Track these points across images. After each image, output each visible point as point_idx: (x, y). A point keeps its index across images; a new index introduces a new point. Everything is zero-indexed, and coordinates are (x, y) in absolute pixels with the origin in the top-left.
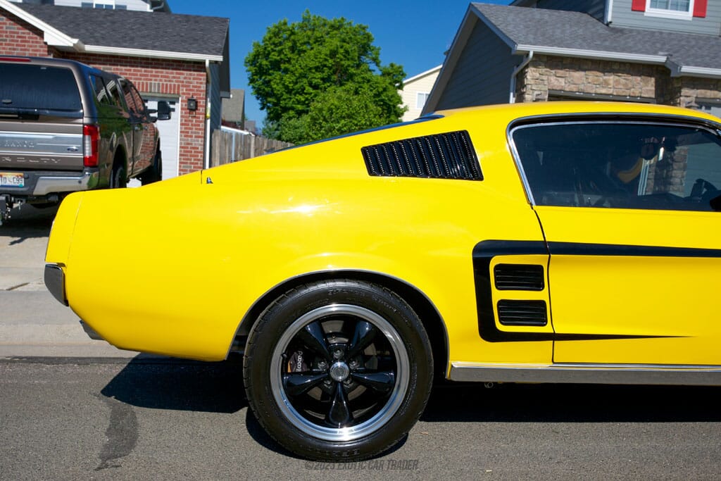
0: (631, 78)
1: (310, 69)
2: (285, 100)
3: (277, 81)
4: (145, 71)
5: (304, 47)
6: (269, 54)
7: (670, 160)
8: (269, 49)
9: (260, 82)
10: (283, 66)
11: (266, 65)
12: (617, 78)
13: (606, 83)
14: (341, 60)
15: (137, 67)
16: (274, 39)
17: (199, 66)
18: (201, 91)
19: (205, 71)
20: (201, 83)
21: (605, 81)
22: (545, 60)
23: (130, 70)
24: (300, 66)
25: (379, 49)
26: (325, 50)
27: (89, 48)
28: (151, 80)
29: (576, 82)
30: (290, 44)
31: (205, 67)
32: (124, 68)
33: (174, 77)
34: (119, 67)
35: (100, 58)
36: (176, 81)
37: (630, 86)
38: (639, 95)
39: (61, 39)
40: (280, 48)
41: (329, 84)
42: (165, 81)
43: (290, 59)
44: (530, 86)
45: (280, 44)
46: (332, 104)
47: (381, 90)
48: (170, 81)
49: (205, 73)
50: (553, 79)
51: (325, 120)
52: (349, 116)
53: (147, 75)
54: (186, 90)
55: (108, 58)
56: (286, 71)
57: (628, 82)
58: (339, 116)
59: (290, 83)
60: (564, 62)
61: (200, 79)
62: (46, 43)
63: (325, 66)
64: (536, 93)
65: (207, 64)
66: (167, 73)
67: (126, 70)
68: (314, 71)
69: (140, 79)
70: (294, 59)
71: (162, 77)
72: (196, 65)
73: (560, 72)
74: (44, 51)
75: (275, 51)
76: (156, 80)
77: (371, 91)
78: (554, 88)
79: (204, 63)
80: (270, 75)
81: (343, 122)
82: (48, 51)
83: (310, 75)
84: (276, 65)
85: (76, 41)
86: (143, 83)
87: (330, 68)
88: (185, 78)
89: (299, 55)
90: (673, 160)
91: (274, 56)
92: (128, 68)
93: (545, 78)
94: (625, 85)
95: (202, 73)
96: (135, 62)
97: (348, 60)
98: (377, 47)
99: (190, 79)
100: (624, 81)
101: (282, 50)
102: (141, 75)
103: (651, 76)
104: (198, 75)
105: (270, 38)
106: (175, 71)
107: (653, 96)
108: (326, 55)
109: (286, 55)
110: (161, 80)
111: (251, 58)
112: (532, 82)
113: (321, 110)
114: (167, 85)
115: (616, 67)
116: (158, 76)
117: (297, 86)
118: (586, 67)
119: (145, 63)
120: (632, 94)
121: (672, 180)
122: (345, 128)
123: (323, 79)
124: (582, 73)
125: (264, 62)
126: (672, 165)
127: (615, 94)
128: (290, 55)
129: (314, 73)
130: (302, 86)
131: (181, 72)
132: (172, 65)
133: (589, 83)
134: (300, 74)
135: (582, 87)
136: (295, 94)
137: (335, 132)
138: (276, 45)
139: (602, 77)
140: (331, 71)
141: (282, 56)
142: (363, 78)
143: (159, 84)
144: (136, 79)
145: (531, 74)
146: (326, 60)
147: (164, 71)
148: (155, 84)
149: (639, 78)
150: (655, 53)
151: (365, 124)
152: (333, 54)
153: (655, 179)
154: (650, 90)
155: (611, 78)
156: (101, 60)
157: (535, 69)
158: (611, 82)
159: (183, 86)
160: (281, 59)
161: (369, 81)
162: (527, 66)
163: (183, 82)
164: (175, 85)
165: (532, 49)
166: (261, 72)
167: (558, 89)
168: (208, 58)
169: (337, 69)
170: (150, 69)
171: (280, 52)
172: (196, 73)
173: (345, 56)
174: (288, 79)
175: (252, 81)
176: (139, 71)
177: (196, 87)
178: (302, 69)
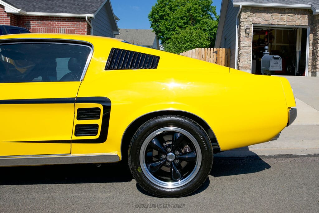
0: (296, 16)
1: (178, 18)
2: (166, 34)
3: (162, 25)
4: (58, 23)
5: (176, 8)
6: (158, 12)
7: (316, 56)
8: (158, 9)
9: (155, 26)
10: (164, 17)
11: (157, 18)
12: (288, 16)
13: (282, 19)
14: (193, 13)
15: (54, 21)
16: (160, 5)
17: (83, 19)
18: (85, 32)
19: (86, 22)
20: (85, 28)
21: (282, 18)
22: (250, 9)
23: (50, 23)
24: (173, 17)
25: (215, 7)
26: (185, 9)
27: (29, 13)
28: (61, 27)
29: (267, 19)
30: (169, 7)
31: (85, 20)
32: (47, 22)
33: (72, 26)
34: (45, 22)
35: (36, 18)
36: (73, 28)
37: (295, 20)
38: (300, 24)
39: (13, 9)
40: (163, 9)
41: (187, 26)
42: (67, 28)
43: (168, 14)
44: (243, 22)
45: (164, 6)
46: (182, 35)
47: (212, 27)
48: (70, 28)
49: (87, 23)
50: (254, 18)
51: (179, 43)
52: (191, 41)
53: (58, 25)
54: (78, 32)
55: (39, 18)
56: (166, 20)
57: (293, 18)
58: (185, 41)
59: (168, 26)
60: (260, 10)
61: (85, 26)
62: (5, 12)
63: (185, 16)
64: (246, 25)
65: (86, 18)
66: (68, 24)
67: (48, 23)
68: (180, 19)
69: (56, 27)
70: (171, 14)
71: (66, 25)
72: (82, 19)
73: (258, 15)
74: (5, 15)
75: (161, 10)
76: (63, 27)
77: (208, 28)
78: (256, 23)
79: (84, 18)
80: (160, 22)
81: (188, 44)
82: (8, 16)
83: (178, 21)
84: (161, 17)
85: (19, 10)
86: (57, 29)
87: (187, 17)
88: (77, 26)
89: (173, 12)
90: (317, 56)
91: (161, 13)
92: (49, 22)
93: (250, 18)
94: (293, 19)
95: (85, 23)
96: (52, 19)
97: (196, 13)
98: (215, 6)
99: (79, 26)
100: (292, 18)
101: (164, 9)
102: (56, 25)
103: (306, 15)
104: (83, 24)
105: (159, 4)
106: (72, 23)
107: (307, 25)
108: (185, 11)
109: (166, 12)
110: (65, 27)
111: (151, 14)
112: (244, 20)
113: (177, 39)
114: (68, 29)
115: (287, 11)
116: (64, 25)
117: (172, 27)
118: (271, 12)
119: (57, 19)
120: (296, 24)
121: (317, 66)
122: (189, 47)
123: (184, 23)
124: (270, 15)
125: (157, 16)
126: (317, 58)
127: (287, 24)
128: (169, 12)
129: (180, 20)
130: (174, 27)
131: (75, 23)
132: (71, 20)
133: (274, 19)
134: (174, 21)
135: (270, 22)
136: (171, 31)
137: (183, 49)
138: (162, 8)
139: (280, 16)
140: (188, 19)
141: (165, 13)
142: (203, 22)
143: (64, 29)
144: (53, 27)
145: (243, 16)
146: (185, 13)
147: (67, 23)
148: (62, 29)
149: (299, 16)
150: (307, 3)
151: (199, 44)
152: (189, 10)
153: (312, 66)
154: (306, 22)
155: (285, 17)
156: (36, 19)
157: (245, 14)
158: (285, 18)
159: (76, 30)
160: (165, 14)
161: (207, 23)
162: (241, 13)
163: (76, 28)
164: (72, 29)
165: (241, 4)
166: (155, 21)
167: (257, 23)
168: (86, 16)
169: (191, 18)
170: (60, 22)
171: (164, 11)
172: (82, 23)
173: (194, 11)
174: (167, 23)
175: (152, 25)
176: (54, 23)
177: (83, 30)
178: (174, 18)
